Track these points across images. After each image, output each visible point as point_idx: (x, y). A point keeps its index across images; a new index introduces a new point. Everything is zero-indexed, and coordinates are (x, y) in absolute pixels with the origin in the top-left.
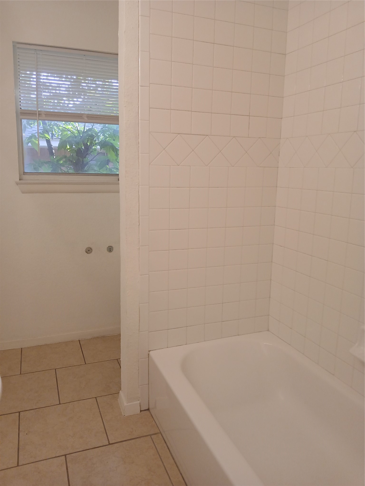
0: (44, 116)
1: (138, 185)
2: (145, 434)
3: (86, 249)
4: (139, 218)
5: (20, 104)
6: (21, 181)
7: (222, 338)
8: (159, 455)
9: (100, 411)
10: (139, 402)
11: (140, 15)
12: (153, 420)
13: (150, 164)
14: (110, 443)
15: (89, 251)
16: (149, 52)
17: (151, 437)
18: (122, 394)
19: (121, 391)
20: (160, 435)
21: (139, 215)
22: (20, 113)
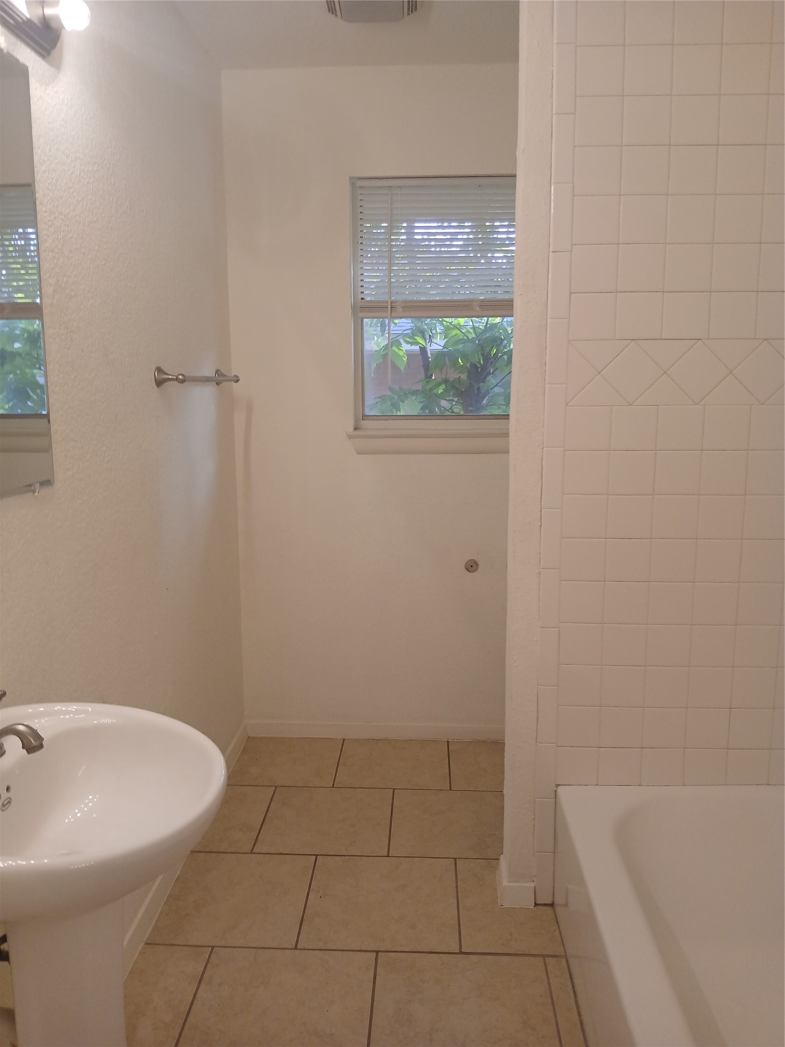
0: (401, 309)
1: (541, 447)
2: (533, 952)
3: (467, 563)
4: (541, 511)
5: (362, 291)
6: (358, 433)
7: (726, 785)
8: (552, 999)
9: (457, 886)
10: (533, 885)
11: (554, 113)
12: (556, 928)
13: (567, 405)
14: (463, 950)
15: (472, 566)
16: (573, 183)
17: (544, 960)
18: (503, 861)
19: (502, 856)
20: (564, 961)
21: (541, 505)
22: (360, 307)
